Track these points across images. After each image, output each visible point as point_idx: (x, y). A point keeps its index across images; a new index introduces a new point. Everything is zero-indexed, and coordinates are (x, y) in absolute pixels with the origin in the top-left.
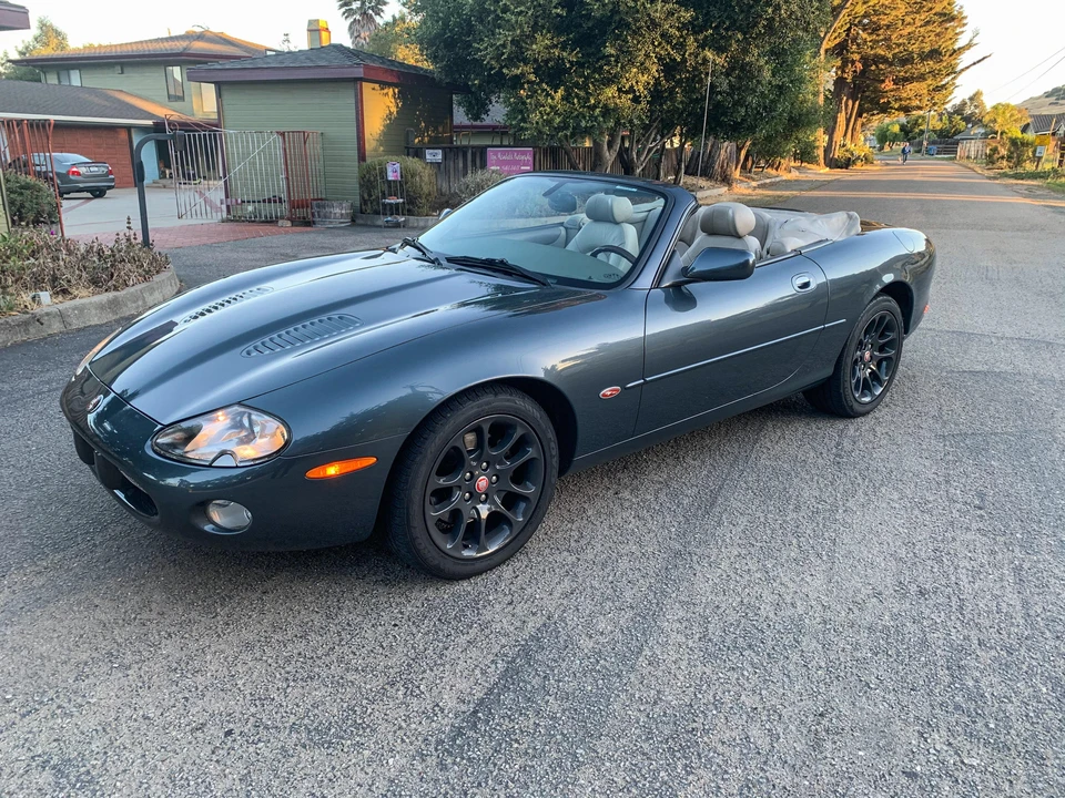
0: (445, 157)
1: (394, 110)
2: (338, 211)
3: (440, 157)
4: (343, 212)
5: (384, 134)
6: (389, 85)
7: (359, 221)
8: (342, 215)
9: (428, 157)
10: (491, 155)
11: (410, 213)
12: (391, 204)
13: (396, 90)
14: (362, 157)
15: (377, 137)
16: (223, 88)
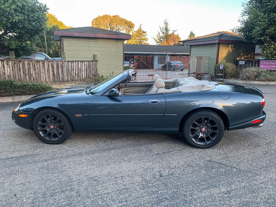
0: (246, 63)
1: (231, 50)
2: (206, 76)
3: (244, 63)
4: (208, 77)
5: (226, 57)
6: (230, 44)
7: (213, 79)
8: (207, 77)
9: (240, 63)
10: (261, 62)
11: (225, 78)
12: (218, 75)
13: (233, 45)
14: (217, 62)
15: (223, 58)
16: (192, 47)
